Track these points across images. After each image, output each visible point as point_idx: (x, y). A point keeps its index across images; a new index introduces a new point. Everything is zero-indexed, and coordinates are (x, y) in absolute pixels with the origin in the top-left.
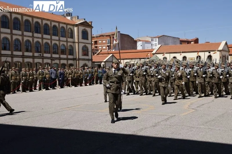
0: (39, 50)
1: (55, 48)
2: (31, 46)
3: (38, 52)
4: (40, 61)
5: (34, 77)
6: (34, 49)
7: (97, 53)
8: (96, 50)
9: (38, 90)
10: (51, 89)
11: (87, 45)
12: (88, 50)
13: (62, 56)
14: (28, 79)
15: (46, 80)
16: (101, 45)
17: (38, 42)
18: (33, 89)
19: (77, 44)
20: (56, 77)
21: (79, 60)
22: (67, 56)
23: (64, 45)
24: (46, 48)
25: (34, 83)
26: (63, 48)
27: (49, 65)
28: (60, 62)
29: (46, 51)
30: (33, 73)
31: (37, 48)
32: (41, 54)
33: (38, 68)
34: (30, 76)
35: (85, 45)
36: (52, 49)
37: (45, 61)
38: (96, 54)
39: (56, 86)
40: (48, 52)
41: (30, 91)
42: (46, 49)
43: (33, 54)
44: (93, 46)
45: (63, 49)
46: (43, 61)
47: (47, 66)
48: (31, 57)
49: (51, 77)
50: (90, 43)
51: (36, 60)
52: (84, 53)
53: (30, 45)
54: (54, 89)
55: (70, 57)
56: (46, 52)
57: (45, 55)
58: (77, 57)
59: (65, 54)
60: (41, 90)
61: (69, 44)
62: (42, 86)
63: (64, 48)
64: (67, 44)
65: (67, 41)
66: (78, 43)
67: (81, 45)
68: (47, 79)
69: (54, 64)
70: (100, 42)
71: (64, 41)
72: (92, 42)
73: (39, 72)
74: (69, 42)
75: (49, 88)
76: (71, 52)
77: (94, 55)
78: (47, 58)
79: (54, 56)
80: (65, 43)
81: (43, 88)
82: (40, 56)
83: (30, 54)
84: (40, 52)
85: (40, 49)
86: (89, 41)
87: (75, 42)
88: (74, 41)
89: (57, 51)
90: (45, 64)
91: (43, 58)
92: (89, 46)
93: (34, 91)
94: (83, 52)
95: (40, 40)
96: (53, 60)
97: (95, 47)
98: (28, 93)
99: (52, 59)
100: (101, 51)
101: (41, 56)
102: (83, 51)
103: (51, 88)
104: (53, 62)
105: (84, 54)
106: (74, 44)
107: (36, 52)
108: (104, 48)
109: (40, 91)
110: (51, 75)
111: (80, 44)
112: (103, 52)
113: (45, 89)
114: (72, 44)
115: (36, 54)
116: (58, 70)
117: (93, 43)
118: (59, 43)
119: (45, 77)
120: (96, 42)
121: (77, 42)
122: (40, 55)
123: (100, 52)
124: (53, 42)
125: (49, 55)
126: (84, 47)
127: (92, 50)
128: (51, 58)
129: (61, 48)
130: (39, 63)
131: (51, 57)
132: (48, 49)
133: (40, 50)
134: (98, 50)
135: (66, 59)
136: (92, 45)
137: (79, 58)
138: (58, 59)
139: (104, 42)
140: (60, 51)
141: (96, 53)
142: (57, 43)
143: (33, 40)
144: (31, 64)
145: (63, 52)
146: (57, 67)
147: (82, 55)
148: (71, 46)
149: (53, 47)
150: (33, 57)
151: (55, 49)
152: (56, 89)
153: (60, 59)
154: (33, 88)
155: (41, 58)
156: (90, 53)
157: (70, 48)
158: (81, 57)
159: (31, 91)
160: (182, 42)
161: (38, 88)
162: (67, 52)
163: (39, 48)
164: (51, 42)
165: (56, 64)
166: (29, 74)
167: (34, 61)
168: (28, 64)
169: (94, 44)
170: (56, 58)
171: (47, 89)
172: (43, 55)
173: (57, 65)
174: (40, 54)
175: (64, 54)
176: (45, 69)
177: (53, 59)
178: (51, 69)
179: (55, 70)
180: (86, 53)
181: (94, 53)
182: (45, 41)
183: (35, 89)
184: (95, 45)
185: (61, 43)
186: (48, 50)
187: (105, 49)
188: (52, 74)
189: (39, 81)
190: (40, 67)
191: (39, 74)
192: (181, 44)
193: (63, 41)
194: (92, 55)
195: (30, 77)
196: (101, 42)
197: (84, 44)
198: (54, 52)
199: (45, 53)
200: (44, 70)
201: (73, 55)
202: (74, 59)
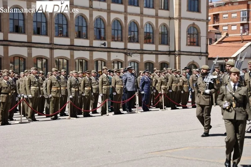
0: (103, 35)
1: (132, 30)
2: (87, 27)
3: (100, 38)
4: (104, 56)
5: (92, 87)
6: (92, 33)
7: (219, 40)
8: (216, 33)
9: (100, 114)
10: (125, 112)
11: (197, 23)
12: (198, 33)
13: (147, 47)
14: (80, 93)
15: (115, 94)
16: (226, 24)
17: (100, 19)
18: (91, 113)
19: (176, 22)
20: (134, 89)
21: (179, 55)
22: (157, 47)
23: (150, 24)
24: (114, 30)
25: (92, 100)
26: (148, 31)
27: (120, 64)
28: (142, 59)
29: (116, 36)
30: (90, 79)
31: (98, 30)
32: (106, 42)
33: (99, 71)
34: (84, 87)
35: (194, 24)
36: (128, 33)
37: (114, 56)
38: (217, 42)
39: (135, 108)
40: (120, 39)
41: (85, 116)
42: (116, 31)
43: (91, 43)
44: (211, 25)
45: (149, 33)
46: (109, 57)
47: (116, 65)
48: (87, 48)
49: (126, 88)
50: (205, 18)
51: (97, 55)
52: (192, 40)
53: (85, 25)
54: (130, 111)
55: (163, 48)
56: (116, 39)
57: (114, 45)
58: (177, 49)
59: (153, 43)
60: (105, 113)
61: (161, 21)
62: (109, 106)
63: (151, 31)
64: (157, 23)
65: (157, 17)
66: (180, 19)
67: (186, 24)
68: (118, 92)
69: (131, 62)
70: (224, 16)
71: (152, 17)
72: (208, 16)
73: (103, 79)
74: (161, 18)
75: (121, 110)
76: (165, 38)
77: (211, 43)
78: (117, 50)
79: (131, 46)
80: (153, 21)
81: (108, 111)
82: (103, 46)
83: (86, 43)
84: (104, 39)
85: (105, 32)
86: (202, 15)
87: (173, 18)
88: (171, 16)
89: (136, 37)
90: (114, 62)
91: (109, 50)
92: (202, 26)
93: (92, 116)
94: (189, 38)
95: (104, 15)
96: (129, 54)
97: (214, 27)
98: (81, 120)
99: (127, 52)
100: (227, 35)
101: (106, 46)
102: (189, 36)
103: (124, 110)
104: (129, 59)
105: (190, 42)
106: (172, 21)
107: (96, 39)
108: (234, 28)
109: (104, 116)
110: (125, 84)
111: (182, 21)
112: (232, 37)
113: (113, 113)
114: (166, 22)
115: (97, 43)
116: (139, 74)
117: (210, 18)
118: (142, 21)
119: (114, 89)
121: (177, 18)
122: (104, 44)
123: (225, 37)
124: (130, 18)
125: (120, 45)
126: (192, 29)
127: (208, 33)
128: (125, 51)
129: (145, 31)
130: (102, 60)
131: (125, 49)
132: (120, 32)
133: (105, 35)
134: (220, 34)
135: (154, 52)
136: (207, 24)
137: (179, 51)
138: (138, 52)
139: (234, 15)
140: (142, 37)
141: (216, 40)
142: (138, 19)
143: (91, 15)
144: (86, 62)
145: (149, 38)
146: (136, 69)
147: (187, 45)
148: (165, 25)
149: (130, 28)
150: (91, 49)
151: (133, 33)
152: (134, 113)
153: (142, 52)
154: (90, 110)
155: (105, 50)
156: (203, 41)
157: (163, 31)
158: (185, 48)
159: (87, 115)
161: (99, 110)
162: (157, 38)
163: (102, 30)
164: (126, 19)
165: (134, 62)
166: (82, 82)
167: (91, 56)
168: (81, 63)
169: (211, 21)
170: (135, 51)
171: (118, 112)
172: (109, 44)
173: (136, 64)
174: (103, 42)
175: (149, 43)
176: (113, 72)
177: (129, 52)
178: (125, 73)
179: (132, 74)
180: (196, 40)
181: (211, 40)
182: (113, 16)
183: (95, 112)
184: (214, 23)
185: (146, 20)
186: (120, 35)
188: (128, 82)
189: (102, 97)
190: (104, 67)
191: (103, 82)
193: (149, 16)
194: (207, 45)
195: (86, 88)
196: (227, 15)
197: (191, 22)
198: (130, 37)
199: (114, 39)
200: (112, 74)
201: (168, 44)
202: (170, 53)
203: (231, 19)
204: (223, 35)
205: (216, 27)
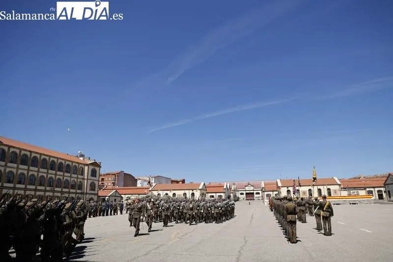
0: (51, 185)
2: (44, 181)
3: (50, 186)
4: (51, 194)
6: (46, 184)
8: (102, 186)
11: (95, 182)
12: (95, 186)
13: (72, 191)
16: (107, 182)
17: (51, 178)
19: (86, 181)
21: (86, 194)
22: (76, 191)
23: (74, 181)
24: (57, 183)
28: (69, 196)
29: (58, 185)
31: (49, 182)
36: (63, 184)
37: (56, 194)
38: (102, 189)
40: (60, 187)
43: (46, 188)
44: (100, 183)
46: (53, 194)
48: (43, 191)
51: (47, 194)
55: (79, 191)
57: (56, 189)
58: (85, 192)
59: (75, 189)
61: (79, 180)
63: (74, 184)
64: (77, 181)
65: (77, 178)
66: (87, 179)
67: (90, 182)
69: (64, 197)
70: (106, 179)
72: (99, 179)
74: (80, 178)
76: (80, 187)
77: (100, 190)
79: (64, 190)
80: (76, 180)
82: (51, 190)
83: (43, 188)
84: (52, 187)
86: (97, 178)
88: (84, 178)
89: (67, 186)
90: (55, 197)
91: (54, 191)
92: (96, 183)
95: (53, 176)
99: (62, 192)
102: (91, 186)
104: (63, 196)
105: (91, 189)
106: (84, 180)
107: (48, 186)
108: (110, 184)
112: (108, 188)
114: (81, 180)
115: (48, 188)
120: (103, 180)
124: (65, 178)
125: (59, 189)
126: (92, 184)
127: (99, 186)
129: (72, 184)
130: (50, 196)
133: (53, 185)
134: (104, 186)
135: (74, 193)
139: (110, 179)
140: (70, 186)
142: (69, 179)
143: (47, 176)
144: (42, 196)
145: (73, 187)
148: (80, 182)
149: (65, 182)
150: (45, 191)
151: (66, 184)
153: (69, 193)
156: (96, 189)
157: (80, 184)
158: (88, 191)
160: (173, 182)
162: (77, 187)
163: (52, 183)
164: (63, 178)
165: (65, 197)
167: (45, 194)
169: (101, 181)
170: (66, 192)
172: (54, 189)
175: (73, 189)
180: (93, 188)
181: (100, 188)
182: (58, 177)
185: (72, 179)
186: (60, 185)
187: (110, 186)
192: (172, 183)
193: (74, 178)
194: (98, 190)
197: (92, 181)
198: (64, 186)
199: (57, 187)
201: (81, 190)
202: (82, 193)
203: (108, 180)
204: (105, 187)
205: (103, 183)
